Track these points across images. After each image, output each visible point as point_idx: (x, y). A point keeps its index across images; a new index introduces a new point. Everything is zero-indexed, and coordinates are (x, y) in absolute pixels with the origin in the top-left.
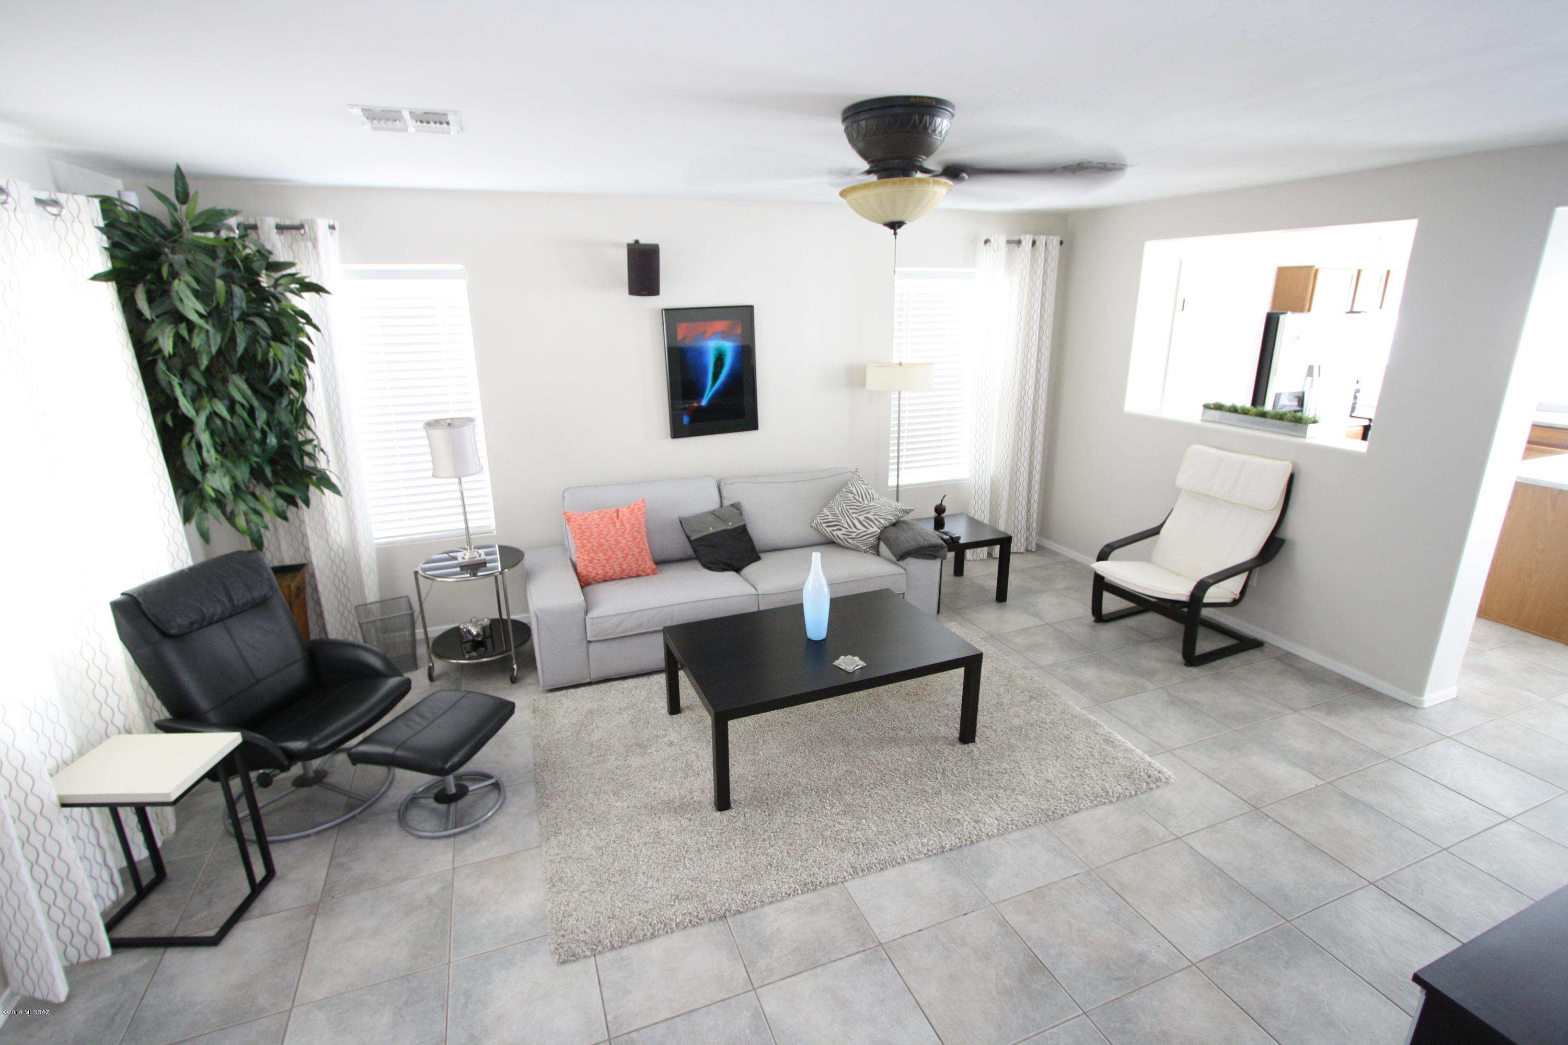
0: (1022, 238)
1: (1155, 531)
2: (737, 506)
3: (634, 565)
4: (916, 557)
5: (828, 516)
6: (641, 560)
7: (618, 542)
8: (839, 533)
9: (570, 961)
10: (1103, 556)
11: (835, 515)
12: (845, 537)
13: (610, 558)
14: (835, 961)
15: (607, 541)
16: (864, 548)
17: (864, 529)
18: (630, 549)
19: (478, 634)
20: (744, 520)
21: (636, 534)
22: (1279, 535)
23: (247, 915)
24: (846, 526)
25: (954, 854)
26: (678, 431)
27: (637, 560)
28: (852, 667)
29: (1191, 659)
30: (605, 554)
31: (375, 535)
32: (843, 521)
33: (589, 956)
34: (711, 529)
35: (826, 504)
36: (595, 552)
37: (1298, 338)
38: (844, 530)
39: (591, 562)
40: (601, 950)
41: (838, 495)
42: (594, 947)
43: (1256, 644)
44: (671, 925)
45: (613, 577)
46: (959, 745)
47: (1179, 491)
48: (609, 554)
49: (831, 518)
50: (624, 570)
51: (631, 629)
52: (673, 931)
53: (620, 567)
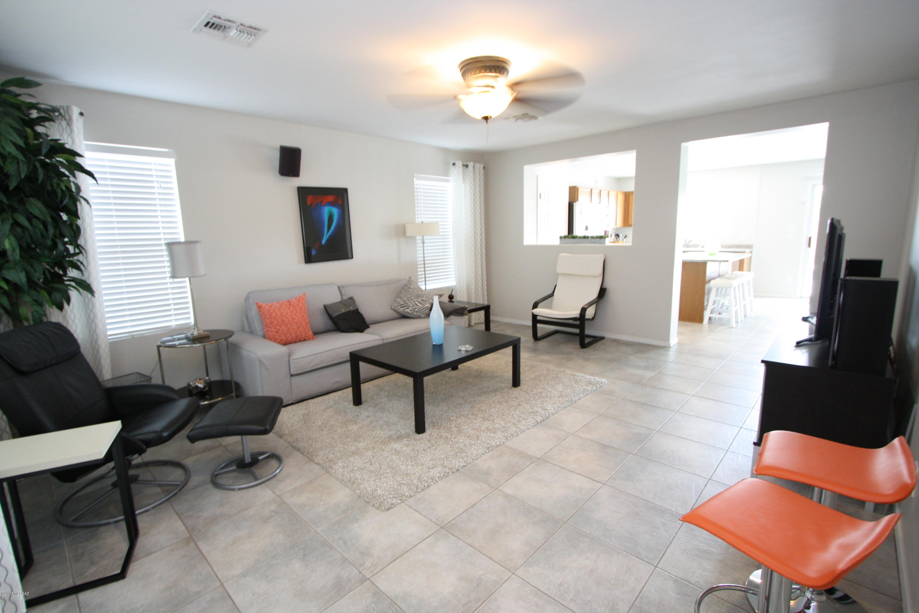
0: (468, 163)
1: (552, 295)
2: (351, 299)
3: (303, 333)
4: (454, 315)
5: (400, 302)
6: (307, 330)
7: (294, 319)
8: (408, 310)
9: (391, 508)
10: (535, 306)
11: (404, 301)
12: (412, 312)
13: (289, 329)
14: (524, 469)
15: (287, 318)
16: (423, 316)
17: (422, 306)
18: (301, 323)
19: (204, 387)
20: (356, 306)
21: (303, 313)
22: (604, 286)
23: (134, 558)
24: (411, 305)
25: (543, 423)
26: (309, 259)
27: (305, 330)
28: (469, 349)
29: (583, 346)
30: (286, 326)
31: (109, 333)
32: (409, 303)
33: (400, 503)
34: (343, 310)
35: (398, 296)
36: (280, 326)
37: (581, 213)
38: (410, 308)
39: (277, 332)
40: (405, 498)
41: (403, 291)
42: (401, 498)
43: (603, 338)
44: (435, 479)
45: (291, 342)
46: (514, 389)
47: (558, 275)
48: (289, 326)
49: (402, 303)
50: (297, 337)
51: (317, 365)
52: (437, 482)
53: (296, 334)
